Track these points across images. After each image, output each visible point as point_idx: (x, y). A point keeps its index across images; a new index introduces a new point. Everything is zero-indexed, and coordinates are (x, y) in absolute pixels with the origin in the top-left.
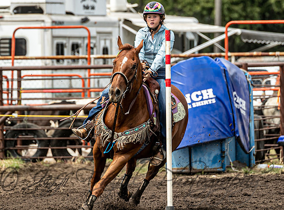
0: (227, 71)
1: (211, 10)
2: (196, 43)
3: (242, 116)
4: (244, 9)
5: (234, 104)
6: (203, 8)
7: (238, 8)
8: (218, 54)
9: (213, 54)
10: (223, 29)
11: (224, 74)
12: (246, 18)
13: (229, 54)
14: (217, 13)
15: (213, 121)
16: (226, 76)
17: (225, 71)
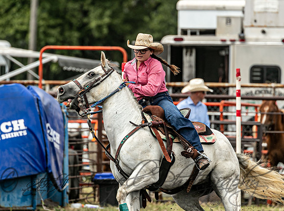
0: (40, 100)
1: (25, 33)
2: (7, 69)
3: (56, 150)
4: (62, 33)
5: (47, 137)
6: (17, 31)
7: (55, 32)
8: (31, 81)
9: (25, 82)
10: (37, 55)
11: (36, 104)
12: (63, 43)
13: (43, 82)
14: (31, 38)
15: (23, 155)
16: (39, 106)
17: (38, 100)
